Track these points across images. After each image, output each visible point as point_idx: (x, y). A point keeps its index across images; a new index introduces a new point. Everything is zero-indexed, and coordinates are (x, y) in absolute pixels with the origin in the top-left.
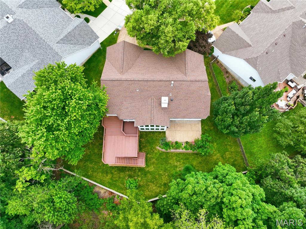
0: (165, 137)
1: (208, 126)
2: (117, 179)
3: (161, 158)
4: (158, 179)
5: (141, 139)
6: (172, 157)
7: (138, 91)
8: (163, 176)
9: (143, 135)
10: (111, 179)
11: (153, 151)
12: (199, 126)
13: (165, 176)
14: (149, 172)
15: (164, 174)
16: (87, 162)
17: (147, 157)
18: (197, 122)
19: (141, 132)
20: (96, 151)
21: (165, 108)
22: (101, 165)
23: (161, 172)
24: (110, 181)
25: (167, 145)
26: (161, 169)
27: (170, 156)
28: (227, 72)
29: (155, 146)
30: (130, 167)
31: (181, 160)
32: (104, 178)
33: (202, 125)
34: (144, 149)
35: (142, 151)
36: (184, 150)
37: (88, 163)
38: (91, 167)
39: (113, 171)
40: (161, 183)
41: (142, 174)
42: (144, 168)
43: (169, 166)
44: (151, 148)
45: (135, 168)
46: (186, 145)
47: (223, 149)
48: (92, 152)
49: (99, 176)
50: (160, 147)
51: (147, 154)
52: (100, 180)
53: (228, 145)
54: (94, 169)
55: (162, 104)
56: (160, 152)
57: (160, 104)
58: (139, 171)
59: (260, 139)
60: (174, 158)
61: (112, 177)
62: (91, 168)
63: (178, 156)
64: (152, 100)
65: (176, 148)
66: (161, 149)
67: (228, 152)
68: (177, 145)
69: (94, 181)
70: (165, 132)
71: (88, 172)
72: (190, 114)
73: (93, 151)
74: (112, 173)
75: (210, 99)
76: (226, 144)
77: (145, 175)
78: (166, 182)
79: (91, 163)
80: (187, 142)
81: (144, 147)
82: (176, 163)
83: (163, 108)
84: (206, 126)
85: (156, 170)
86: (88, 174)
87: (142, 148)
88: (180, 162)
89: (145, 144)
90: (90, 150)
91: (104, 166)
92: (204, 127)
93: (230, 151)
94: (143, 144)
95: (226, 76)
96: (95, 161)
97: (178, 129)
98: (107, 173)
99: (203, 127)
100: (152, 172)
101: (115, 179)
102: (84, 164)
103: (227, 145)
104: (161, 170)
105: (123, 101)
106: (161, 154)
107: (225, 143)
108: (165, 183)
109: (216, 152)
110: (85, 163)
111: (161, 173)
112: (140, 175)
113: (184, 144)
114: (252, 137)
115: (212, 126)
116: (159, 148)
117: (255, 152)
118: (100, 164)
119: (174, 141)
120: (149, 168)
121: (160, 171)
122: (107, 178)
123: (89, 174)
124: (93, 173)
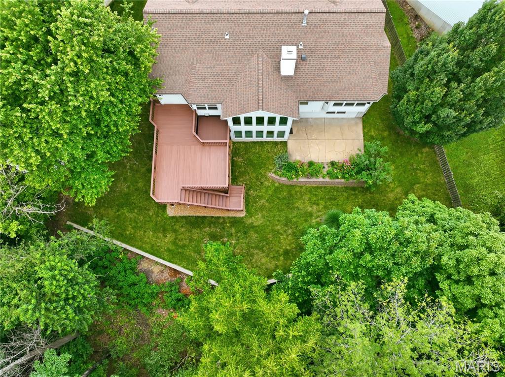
0: (286, 152)
1: (378, 129)
2: (186, 242)
3: (279, 198)
4: (271, 241)
5: (234, 158)
6: (302, 196)
7: (227, 37)
8: (282, 234)
9: (239, 149)
10: (174, 243)
11: (262, 183)
12: (359, 129)
13: (287, 236)
14: (253, 227)
15: (285, 231)
16: (122, 207)
17: (249, 195)
18: (353, 122)
19: (234, 143)
20: (140, 185)
21: (289, 77)
22: (151, 214)
23: (279, 227)
24: (172, 247)
25: (291, 168)
26: (278, 221)
27: (296, 194)
28: (417, 17)
29: (265, 173)
30: (212, 217)
31: (321, 202)
32: (159, 241)
33: (364, 128)
34: (241, 179)
35: (237, 182)
36: (327, 179)
37: (125, 211)
38: (131, 218)
39: (177, 227)
40: (278, 251)
41: (240, 231)
42: (242, 218)
43: (295, 214)
44: (257, 176)
45: (223, 218)
46: (331, 168)
47: (408, 177)
48: (132, 186)
49: (148, 238)
50: (275, 173)
51: (249, 190)
52: (149, 245)
53: (420, 170)
54: (137, 223)
55: (282, 62)
56: (277, 185)
57: (278, 69)
58: (231, 226)
59: (486, 157)
60: (306, 197)
61: (176, 238)
62: (130, 221)
63: (315, 193)
64: (260, 59)
65: (311, 175)
66: (277, 177)
67: (419, 185)
68: (312, 168)
69: (137, 248)
70: (285, 143)
71: (125, 230)
72: (344, 90)
73: (134, 186)
74: (175, 231)
75: (389, 56)
76: (415, 167)
77: (245, 233)
78: (288, 248)
79: (131, 211)
80: (333, 164)
81: (242, 174)
82: (311, 207)
83: (285, 77)
84: (372, 130)
85: (268, 223)
86: (126, 234)
87: (238, 176)
88: (318, 204)
89: (245, 168)
90: (129, 184)
91: (159, 216)
92: (368, 131)
93: (423, 182)
94: (240, 168)
95: (415, 26)
96: (140, 207)
97: (314, 136)
98: (165, 231)
99: (366, 131)
100: (258, 226)
101: (180, 243)
102: (118, 213)
103: (417, 169)
104: (277, 223)
105: (195, 62)
106: (277, 188)
107: (412, 166)
108: (287, 250)
109: (395, 184)
110: (118, 211)
111: (278, 230)
112: (234, 235)
113: (326, 167)
114: (469, 154)
115: (385, 131)
116: (273, 175)
117: (475, 184)
118: (150, 212)
119: (306, 160)
120: (253, 218)
121: (277, 225)
122: (164, 242)
123: (128, 233)
124: (135, 232)
